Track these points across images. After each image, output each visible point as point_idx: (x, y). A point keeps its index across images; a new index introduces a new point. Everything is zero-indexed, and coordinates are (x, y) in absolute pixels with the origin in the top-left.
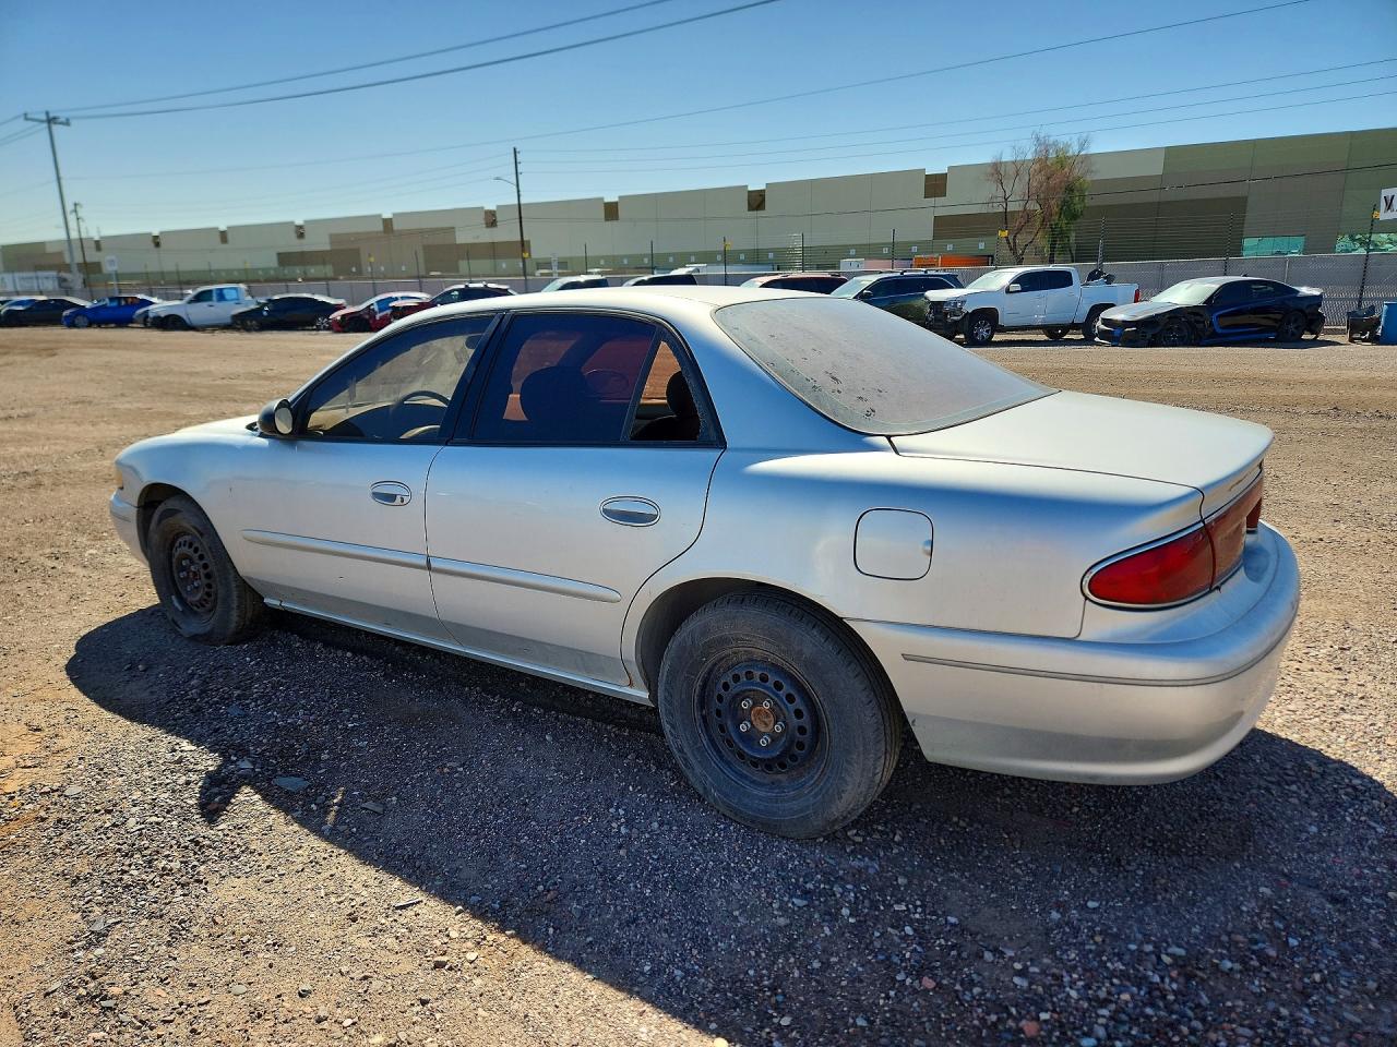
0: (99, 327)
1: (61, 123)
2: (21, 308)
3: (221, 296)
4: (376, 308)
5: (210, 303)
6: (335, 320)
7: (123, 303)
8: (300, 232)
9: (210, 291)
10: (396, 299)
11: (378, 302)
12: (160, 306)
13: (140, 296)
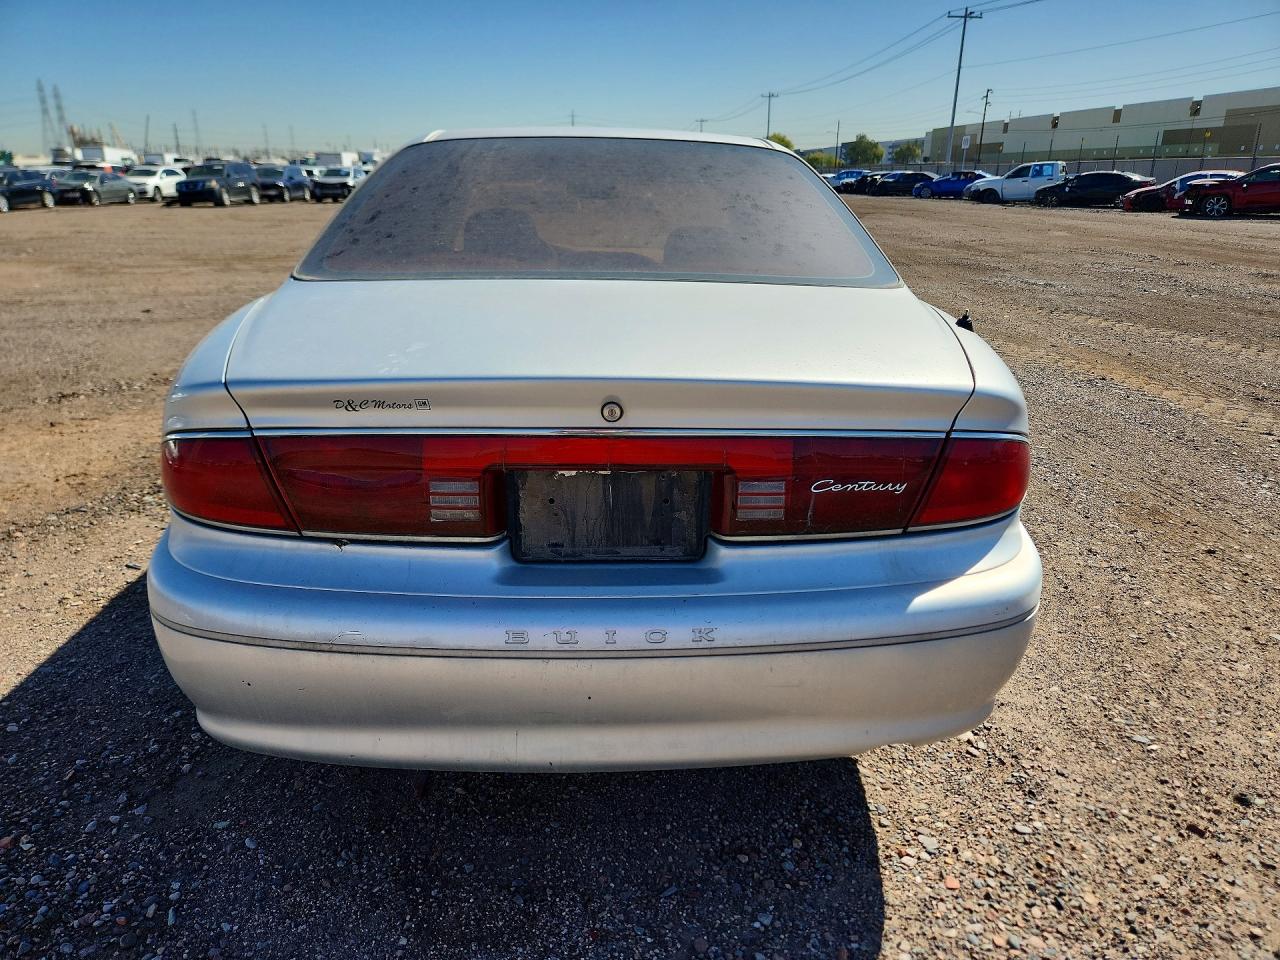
0: (940, 198)
1: (976, 17)
2: (891, 180)
3: (1039, 173)
4: (1177, 186)
5: (1024, 179)
6: (1128, 198)
7: (962, 177)
8: (1196, 108)
9: (1030, 167)
10: (1205, 176)
11: (1181, 180)
12: (988, 179)
13: (977, 172)
